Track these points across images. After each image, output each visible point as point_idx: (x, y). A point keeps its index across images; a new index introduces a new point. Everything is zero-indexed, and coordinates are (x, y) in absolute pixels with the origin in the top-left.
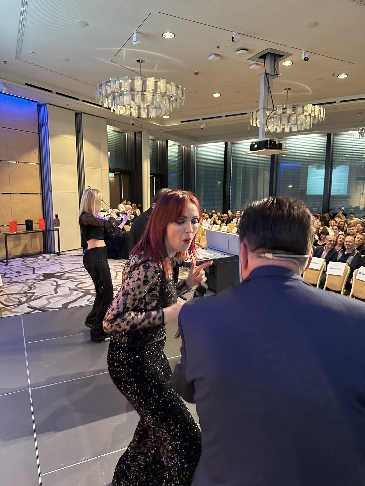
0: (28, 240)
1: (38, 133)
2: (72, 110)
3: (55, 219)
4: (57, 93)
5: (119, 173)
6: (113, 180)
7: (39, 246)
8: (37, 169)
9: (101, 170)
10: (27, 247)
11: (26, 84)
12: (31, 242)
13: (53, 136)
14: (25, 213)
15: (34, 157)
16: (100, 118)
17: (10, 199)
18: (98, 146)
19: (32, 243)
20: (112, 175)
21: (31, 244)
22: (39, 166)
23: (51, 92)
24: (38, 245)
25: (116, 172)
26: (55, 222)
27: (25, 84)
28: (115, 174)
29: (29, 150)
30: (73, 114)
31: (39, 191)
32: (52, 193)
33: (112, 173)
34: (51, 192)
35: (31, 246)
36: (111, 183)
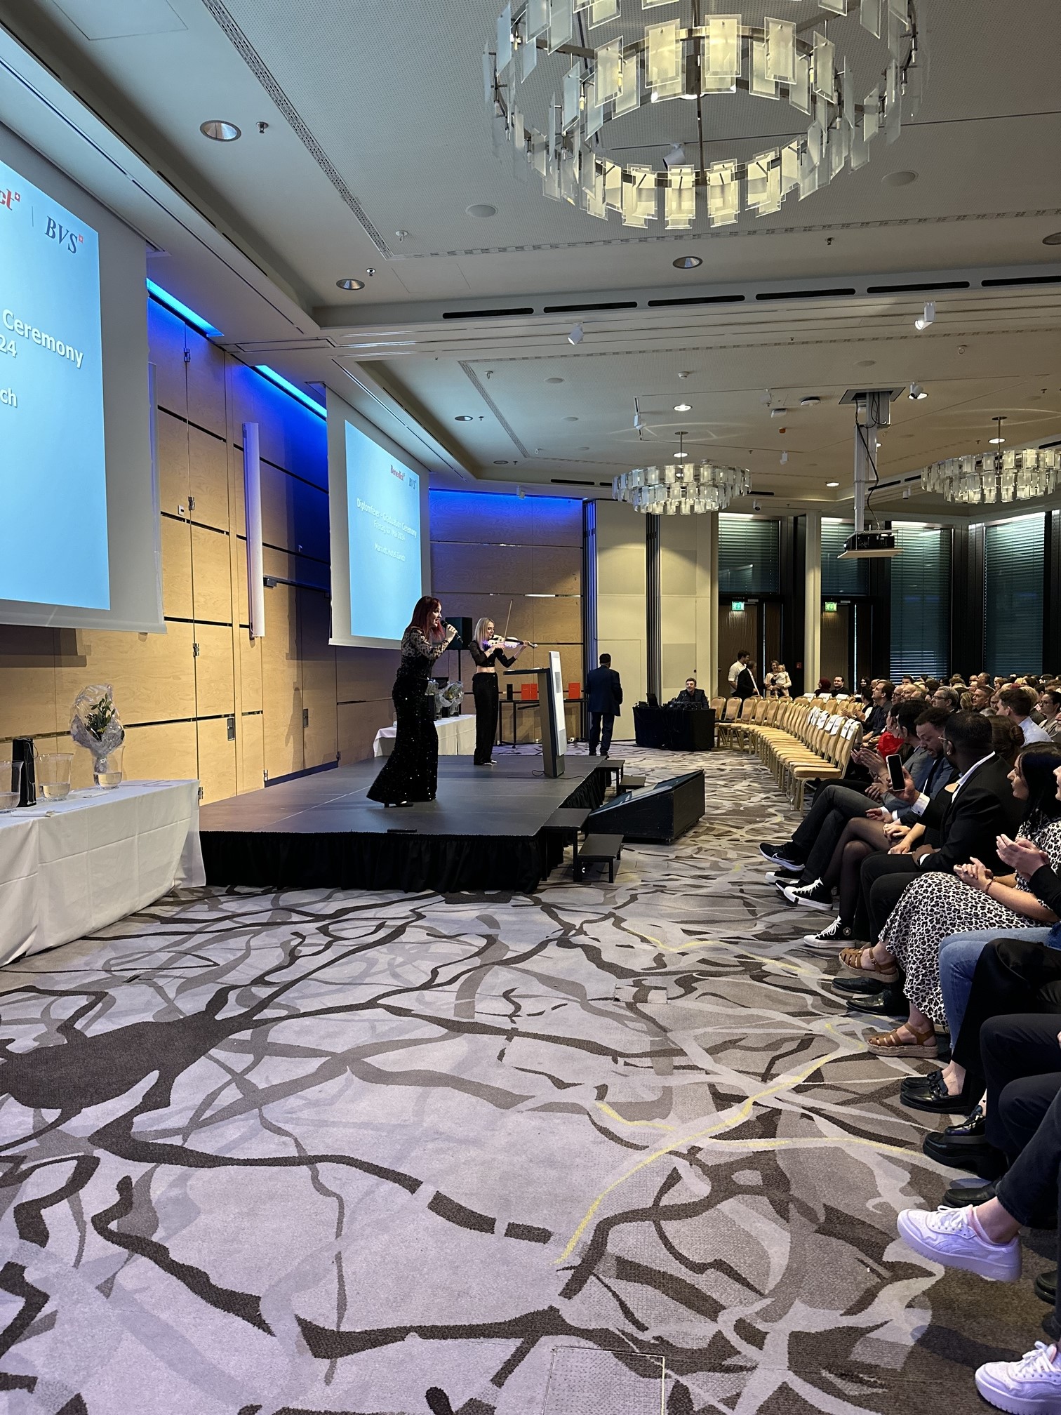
1: (582, 546)
4: (602, 484)
5: (757, 601)
6: (742, 615)
7: (574, 729)
9: (695, 598)
11: (553, 481)
13: (603, 549)
15: (574, 584)
17: (533, 651)
18: (690, 555)
22: (581, 599)
23: (593, 484)
25: (749, 601)
27: (551, 482)
28: (745, 605)
29: (567, 574)
31: (579, 639)
32: (598, 641)
33: (740, 602)
36: (738, 622)
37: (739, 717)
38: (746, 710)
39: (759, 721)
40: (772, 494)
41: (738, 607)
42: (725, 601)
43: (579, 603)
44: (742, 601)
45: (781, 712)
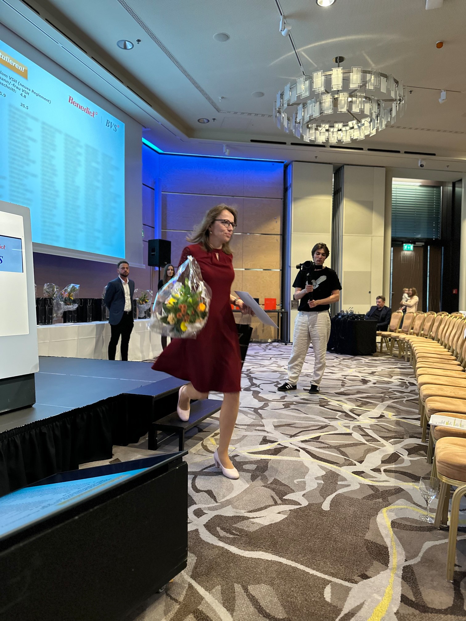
0: (259, 323)
1: (282, 197)
2: (329, 164)
3: (292, 301)
4: (292, 144)
5: (423, 244)
6: (411, 254)
7: (273, 332)
8: (277, 240)
9: (371, 237)
10: (258, 332)
11: (252, 141)
12: (263, 326)
13: (297, 199)
14: (258, 291)
15: (276, 226)
16: (375, 167)
17: (241, 275)
18: (369, 205)
19: (265, 328)
20: (409, 248)
21: (263, 328)
22: (280, 237)
23: (285, 143)
24: (271, 332)
25: (417, 243)
26: (292, 304)
27: (250, 142)
28: (414, 247)
29: (270, 218)
30: (330, 169)
31: (278, 267)
32: (292, 268)
33: (410, 245)
34: (290, 267)
35: (263, 331)
36: (408, 259)
37: (400, 327)
38: (406, 322)
39: (416, 332)
40: (434, 155)
41: (408, 249)
42: (397, 243)
43: (279, 240)
44: (411, 243)
45: (436, 324)
